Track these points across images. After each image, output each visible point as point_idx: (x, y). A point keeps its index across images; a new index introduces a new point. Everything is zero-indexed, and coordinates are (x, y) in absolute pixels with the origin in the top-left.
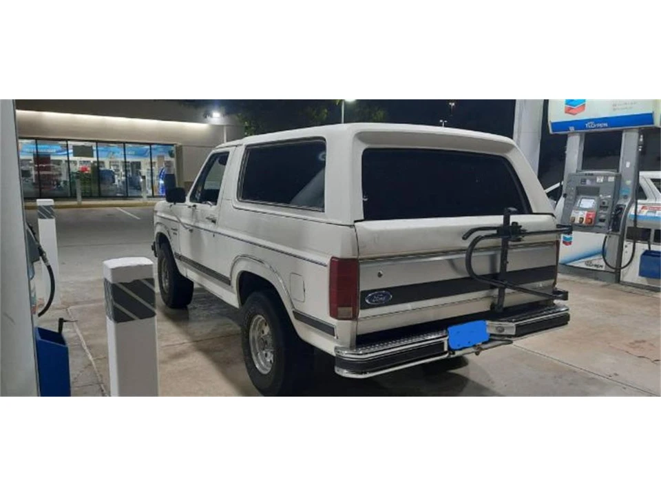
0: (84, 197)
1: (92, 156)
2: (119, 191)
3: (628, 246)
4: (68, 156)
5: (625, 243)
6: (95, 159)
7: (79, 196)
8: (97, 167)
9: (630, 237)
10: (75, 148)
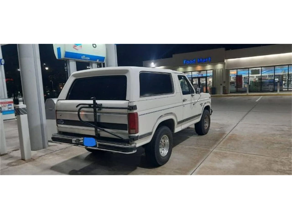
0: (250, 91)
1: (259, 74)
2: (271, 89)
4: (249, 75)
6: (260, 75)
7: (248, 91)
8: (260, 79)
10: (252, 71)
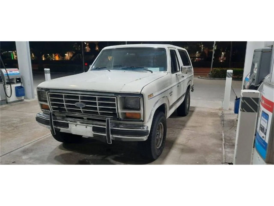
3: (8, 87)
5: (6, 86)
9: (8, 83)
